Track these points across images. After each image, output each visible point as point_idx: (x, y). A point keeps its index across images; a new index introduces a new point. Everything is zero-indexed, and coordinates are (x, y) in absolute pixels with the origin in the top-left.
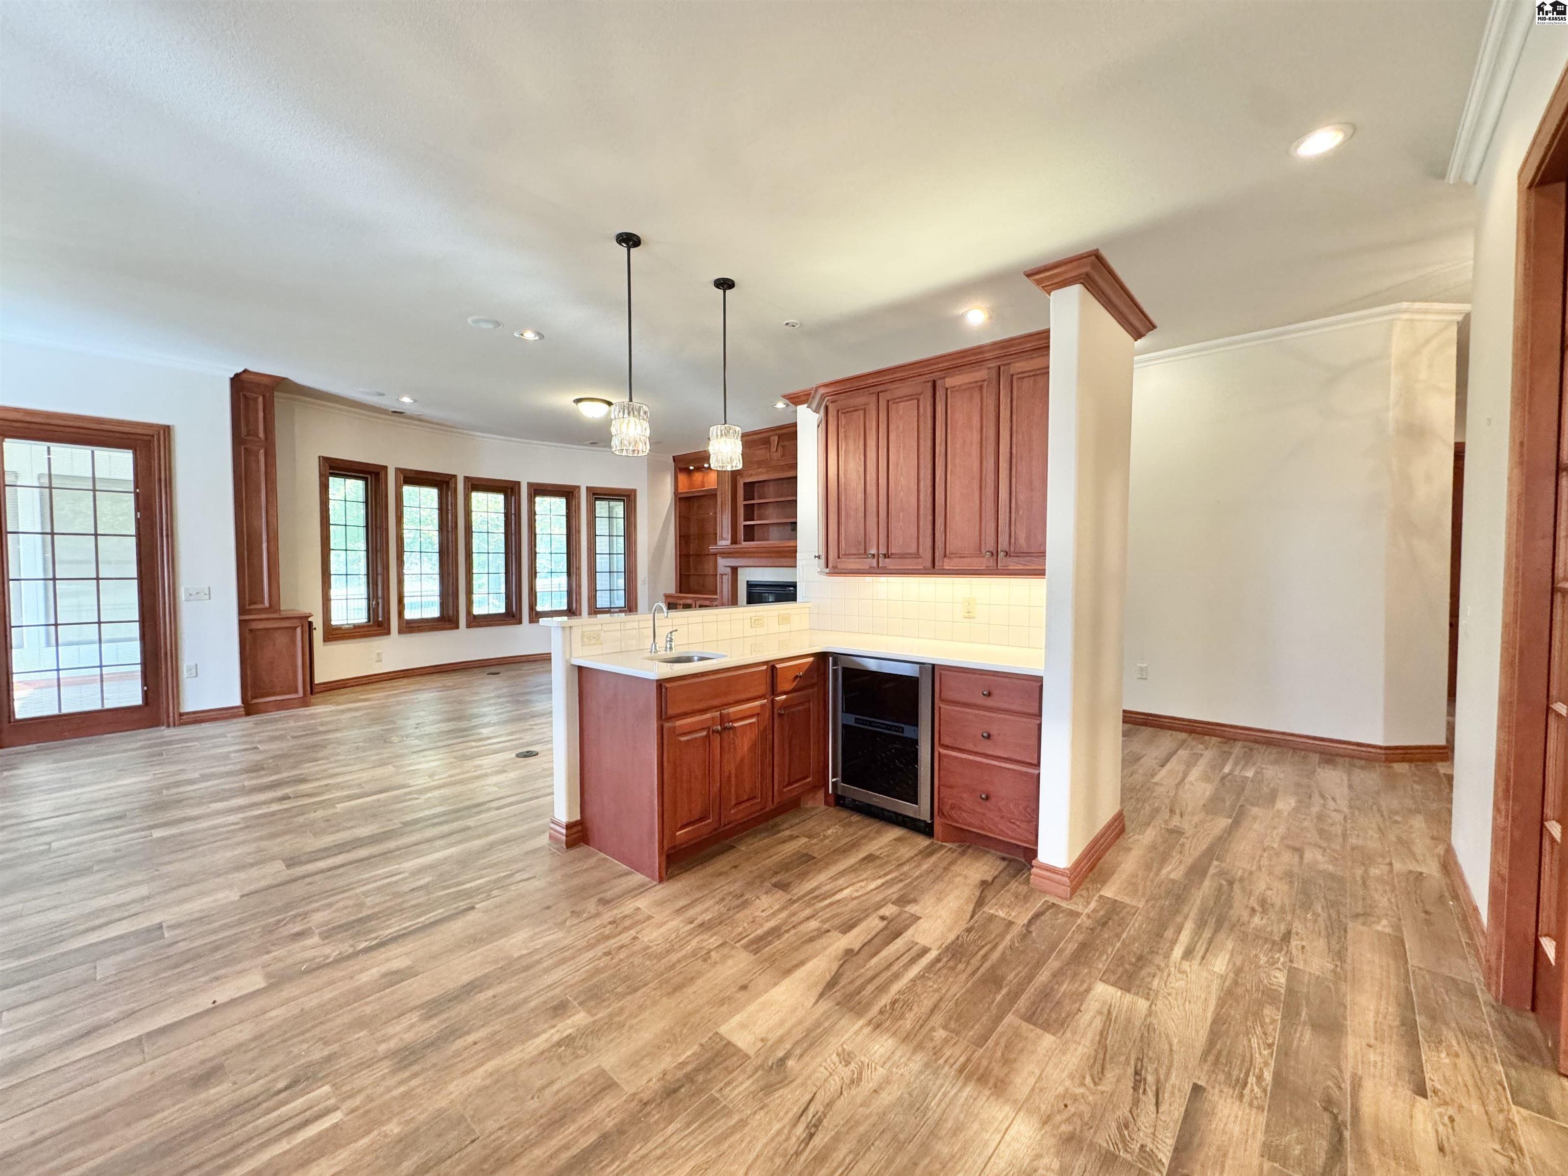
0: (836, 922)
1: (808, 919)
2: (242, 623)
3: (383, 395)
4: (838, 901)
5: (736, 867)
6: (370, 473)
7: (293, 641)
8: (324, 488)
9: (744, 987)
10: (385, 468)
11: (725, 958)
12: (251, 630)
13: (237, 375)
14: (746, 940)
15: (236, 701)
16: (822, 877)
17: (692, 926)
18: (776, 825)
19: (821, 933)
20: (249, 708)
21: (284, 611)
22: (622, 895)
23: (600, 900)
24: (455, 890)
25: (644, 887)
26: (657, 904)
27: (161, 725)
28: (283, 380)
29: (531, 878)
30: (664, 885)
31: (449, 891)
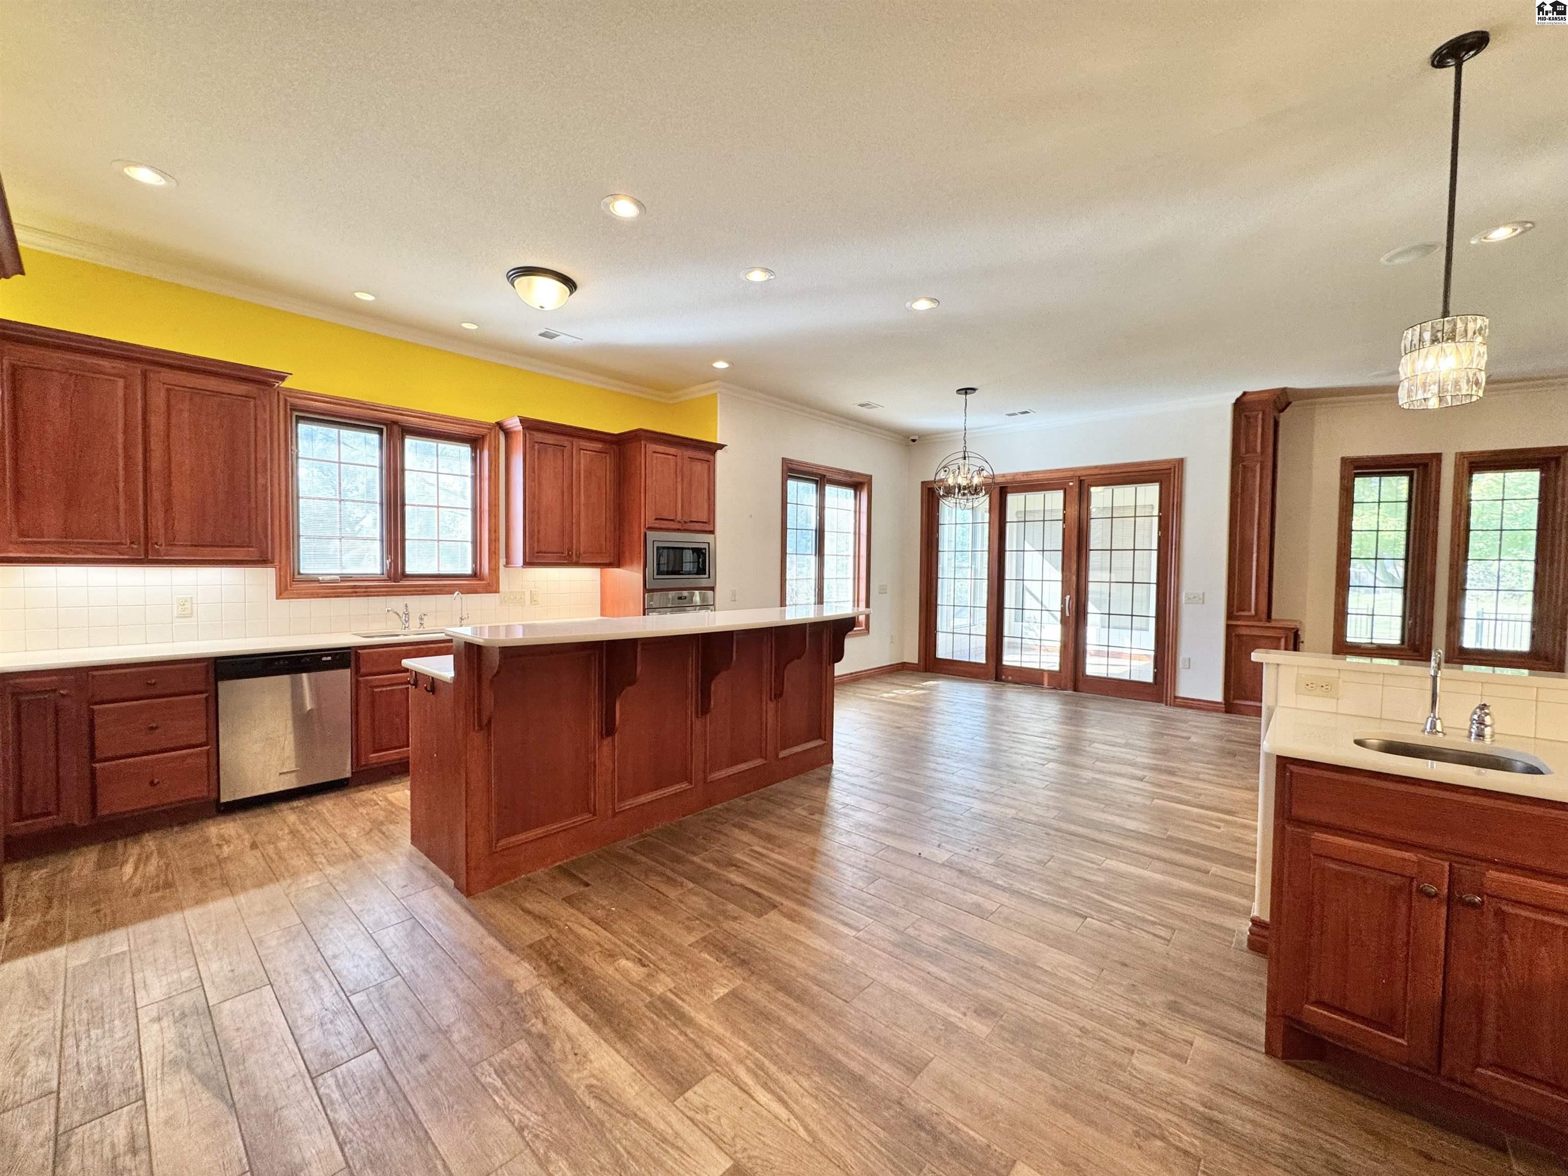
2: (1229, 627)
6: (1415, 465)
8: (1347, 489)
10: (1437, 456)
12: (1239, 636)
13: (1238, 400)
15: (1219, 697)
20: (1229, 706)
21: (1275, 620)
22: (1201, 1020)
23: (1175, 1002)
24: (1100, 898)
25: (1240, 1039)
26: (1217, 1062)
27: (1162, 702)
28: (1284, 391)
29: (1165, 939)
30: (1269, 1062)
31: (1096, 896)
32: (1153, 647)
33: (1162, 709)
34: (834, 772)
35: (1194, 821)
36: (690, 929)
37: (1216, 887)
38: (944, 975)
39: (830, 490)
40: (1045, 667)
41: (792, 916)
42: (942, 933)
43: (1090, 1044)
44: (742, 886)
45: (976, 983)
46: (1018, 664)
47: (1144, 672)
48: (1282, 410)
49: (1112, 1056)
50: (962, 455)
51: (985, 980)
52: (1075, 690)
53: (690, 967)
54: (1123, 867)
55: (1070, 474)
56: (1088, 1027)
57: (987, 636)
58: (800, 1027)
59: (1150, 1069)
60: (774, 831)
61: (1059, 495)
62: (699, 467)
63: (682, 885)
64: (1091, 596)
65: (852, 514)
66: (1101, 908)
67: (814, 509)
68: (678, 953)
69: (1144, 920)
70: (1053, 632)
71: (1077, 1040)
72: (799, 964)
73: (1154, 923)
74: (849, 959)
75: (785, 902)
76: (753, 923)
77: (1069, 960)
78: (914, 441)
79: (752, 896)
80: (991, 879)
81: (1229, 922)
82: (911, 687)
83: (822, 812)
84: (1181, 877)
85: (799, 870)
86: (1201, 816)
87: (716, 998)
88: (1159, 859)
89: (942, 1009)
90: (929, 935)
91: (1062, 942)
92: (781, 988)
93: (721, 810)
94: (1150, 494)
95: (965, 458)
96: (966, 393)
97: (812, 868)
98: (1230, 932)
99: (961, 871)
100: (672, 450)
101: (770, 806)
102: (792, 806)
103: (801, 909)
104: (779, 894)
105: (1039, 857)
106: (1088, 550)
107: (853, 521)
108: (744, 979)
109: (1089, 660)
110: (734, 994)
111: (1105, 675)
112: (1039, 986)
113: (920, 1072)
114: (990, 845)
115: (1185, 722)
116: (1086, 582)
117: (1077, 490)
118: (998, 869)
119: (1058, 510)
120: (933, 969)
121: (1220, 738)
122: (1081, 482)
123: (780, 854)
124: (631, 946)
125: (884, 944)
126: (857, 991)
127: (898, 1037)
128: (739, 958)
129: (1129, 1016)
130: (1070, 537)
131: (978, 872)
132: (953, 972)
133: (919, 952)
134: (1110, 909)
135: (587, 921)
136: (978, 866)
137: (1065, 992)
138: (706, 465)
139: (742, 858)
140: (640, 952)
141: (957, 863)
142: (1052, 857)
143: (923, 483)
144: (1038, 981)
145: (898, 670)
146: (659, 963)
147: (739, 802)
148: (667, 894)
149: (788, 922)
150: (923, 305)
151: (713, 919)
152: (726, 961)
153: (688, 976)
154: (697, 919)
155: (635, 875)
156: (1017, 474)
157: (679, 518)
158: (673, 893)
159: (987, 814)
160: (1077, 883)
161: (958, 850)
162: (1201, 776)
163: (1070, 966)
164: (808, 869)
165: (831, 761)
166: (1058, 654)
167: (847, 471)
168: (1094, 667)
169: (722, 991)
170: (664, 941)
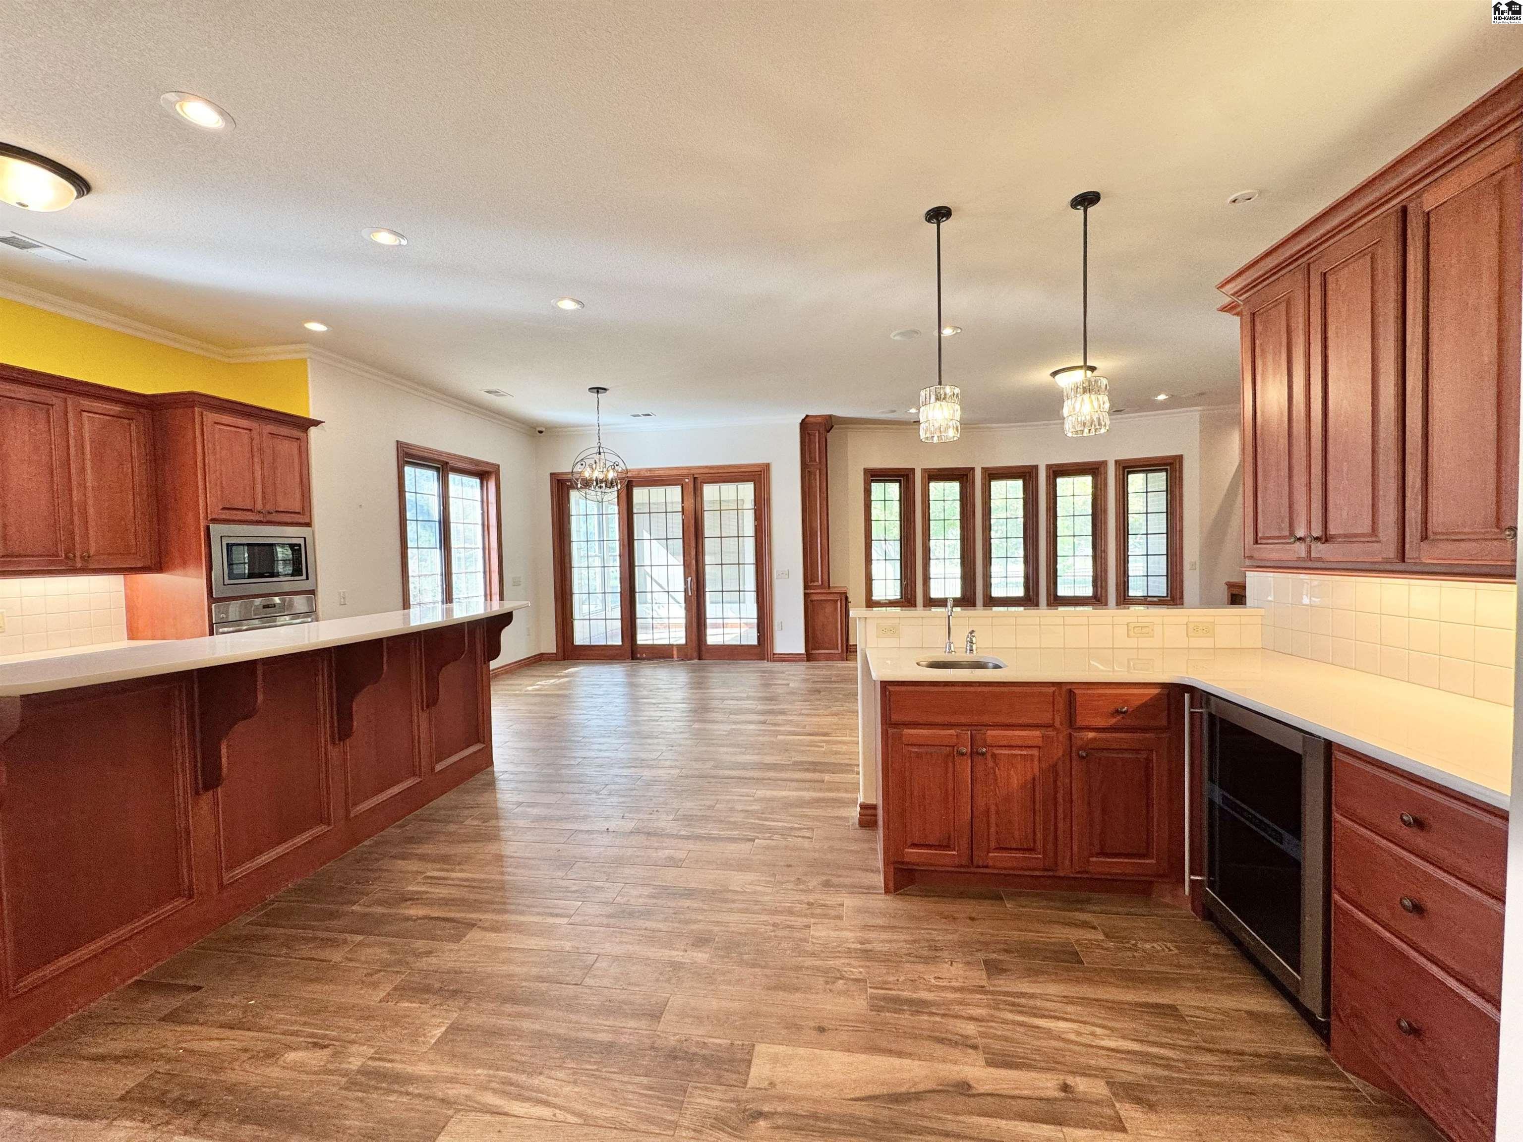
0: (997, 1046)
1: (971, 1018)
2: (806, 596)
3: (894, 411)
4: (1038, 1027)
5: (972, 919)
6: (902, 476)
7: (836, 609)
8: (868, 492)
9: (822, 1030)
10: (913, 470)
11: (846, 993)
12: (812, 601)
13: (803, 420)
14: (883, 992)
15: (802, 650)
16: (1053, 989)
17: (859, 946)
18: (1088, 901)
19: (966, 1044)
20: (809, 656)
21: (834, 587)
22: (845, 886)
23: (827, 881)
24: (761, 822)
25: (869, 890)
26: (859, 911)
27: (764, 659)
28: (830, 416)
29: (809, 838)
30: (888, 897)
31: (757, 821)
32: (756, 616)
33: (766, 665)
34: (496, 775)
35: (808, 746)
36: (375, 985)
37: (830, 790)
38: (660, 926)
39: (453, 478)
40: (673, 642)
41: (495, 928)
42: (646, 891)
43: (780, 933)
44: (425, 917)
45: (687, 922)
46: (650, 642)
47: (751, 638)
48: (828, 432)
49: (798, 935)
50: (596, 450)
51: (694, 916)
52: (700, 659)
53: (388, 1023)
54: (769, 793)
55: (686, 472)
56: (777, 921)
57: (622, 619)
58: (537, 1027)
59: (824, 934)
60: (445, 850)
61: (678, 489)
62: (286, 448)
63: (345, 942)
64: (707, 577)
65: (479, 504)
66: (761, 829)
67: (436, 499)
68: (367, 1015)
69: (792, 829)
70: (678, 612)
71: (773, 934)
72: (517, 970)
73: (800, 829)
74: (568, 946)
75: (482, 917)
76: (451, 950)
77: (751, 876)
78: (541, 432)
79: (442, 924)
80: (675, 832)
81: (843, 812)
82: (554, 677)
83: (497, 817)
84: (808, 790)
85: (489, 881)
86: (812, 741)
87: (433, 1041)
88: (792, 780)
89: (665, 954)
90: (636, 897)
91: (743, 866)
92: (505, 1000)
93: (371, 846)
94: (747, 490)
95: (600, 453)
96: (598, 392)
97: (502, 874)
98: (846, 819)
99: (649, 834)
100: (244, 423)
101: (435, 827)
102: (461, 819)
103: (506, 917)
104: (475, 911)
105: (708, 803)
106: (703, 538)
107: (479, 511)
108: (461, 1009)
109: (709, 631)
110: (454, 1029)
111: (722, 643)
112: (733, 906)
113: (662, 1014)
114: (666, 804)
115: (783, 672)
116: (704, 565)
117: (692, 486)
118: (679, 823)
119: (677, 503)
120: (649, 924)
121: (807, 680)
122: (695, 479)
123: (462, 871)
124: (295, 1034)
125: (597, 920)
126: (586, 971)
127: (635, 994)
128: (448, 991)
129: (800, 902)
130: (688, 527)
131: (663, 830)
132: (665, 920)
133: (631, 914)
134: (769, 829)
135: (215, 1032)
136: (662, 824)
137: (757, 902)
138: (295, 444)
139: (415, 889)
140: (312, 1035)
141: (643, 828)
142: (718, 800)
143: (552, 474)
144: (733, 901)
145: (537, 661)
146: (344, 1036)
147: (392, 831)
148: (328, 958)
149: (493, 935)
150: (568, 305)
151: (399, 962)
152: (433, 999)
153: (389, 1033)
154: (380, 971)
155: (272, 951)
156: (641, 470)
157: (259, 506)
158: (336, 956)
159: (657, 779)
160: (743, 815)
161: (641, 816)
162: (803, 712)
163: (752, 881)
164: (498, 877)
165: (492, 763)
166: (684, 629)
167: (473, 459)
168: (713, 638)
169: (438, 1032)
170: (342, 1010)
